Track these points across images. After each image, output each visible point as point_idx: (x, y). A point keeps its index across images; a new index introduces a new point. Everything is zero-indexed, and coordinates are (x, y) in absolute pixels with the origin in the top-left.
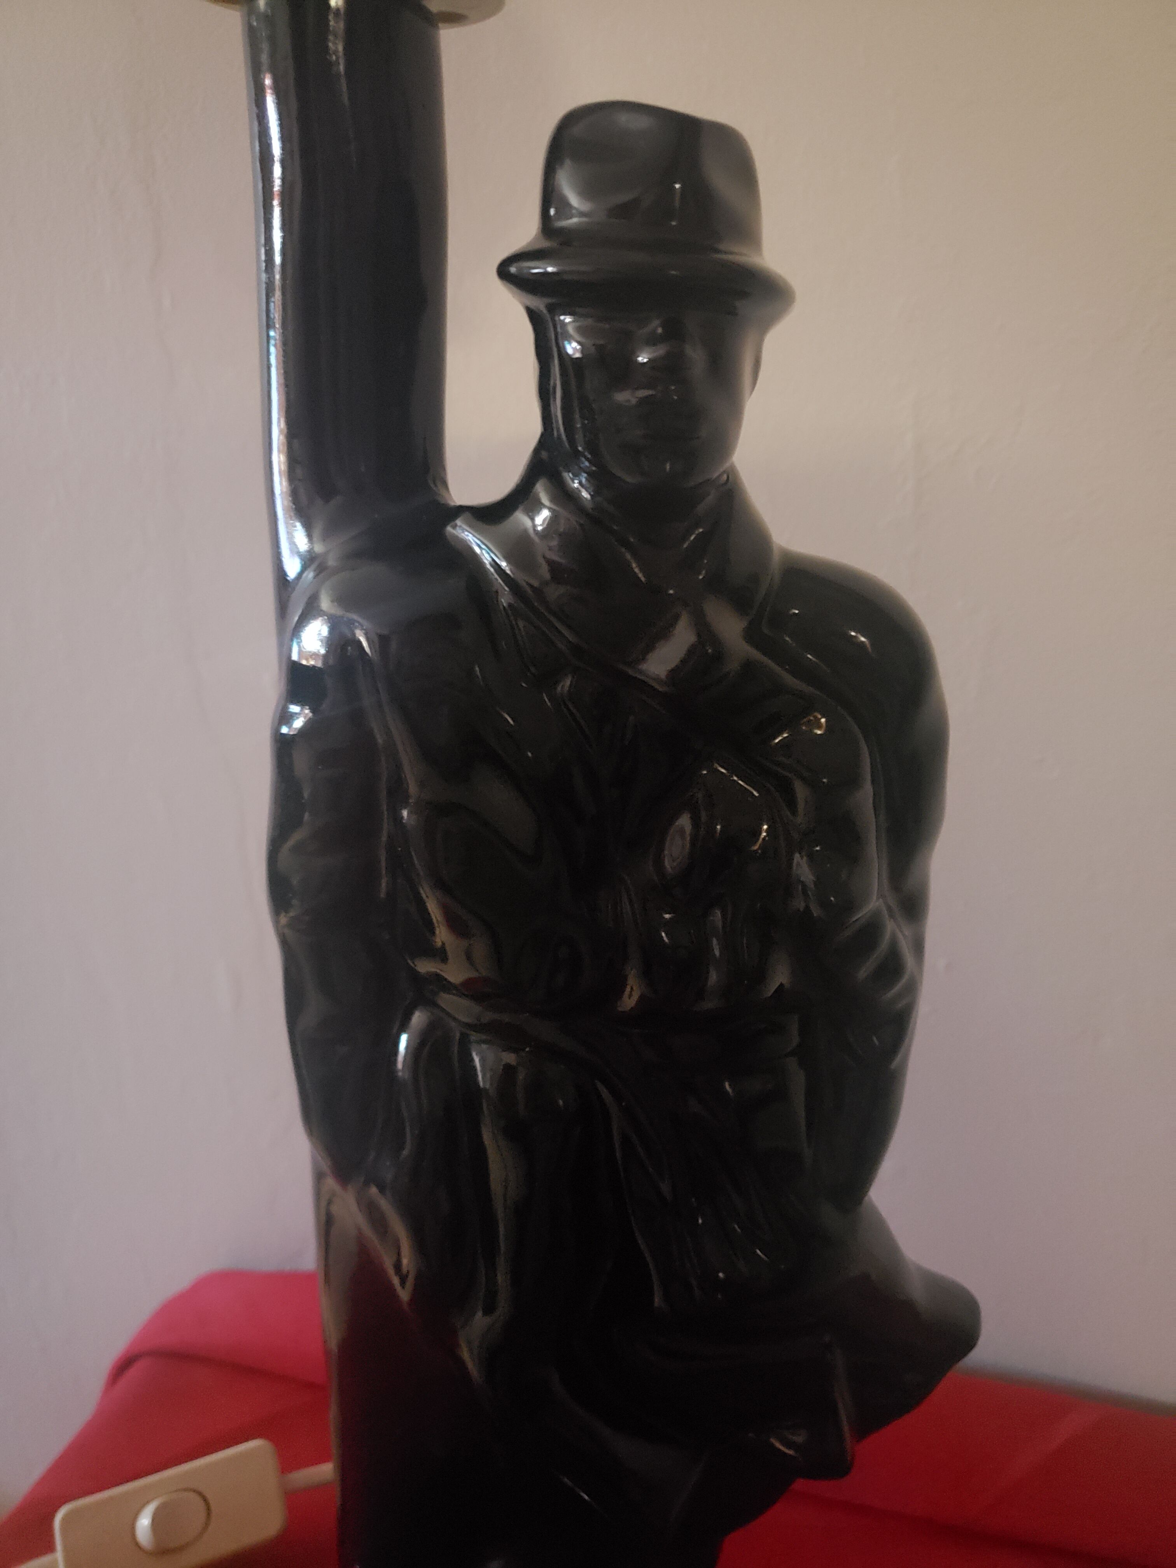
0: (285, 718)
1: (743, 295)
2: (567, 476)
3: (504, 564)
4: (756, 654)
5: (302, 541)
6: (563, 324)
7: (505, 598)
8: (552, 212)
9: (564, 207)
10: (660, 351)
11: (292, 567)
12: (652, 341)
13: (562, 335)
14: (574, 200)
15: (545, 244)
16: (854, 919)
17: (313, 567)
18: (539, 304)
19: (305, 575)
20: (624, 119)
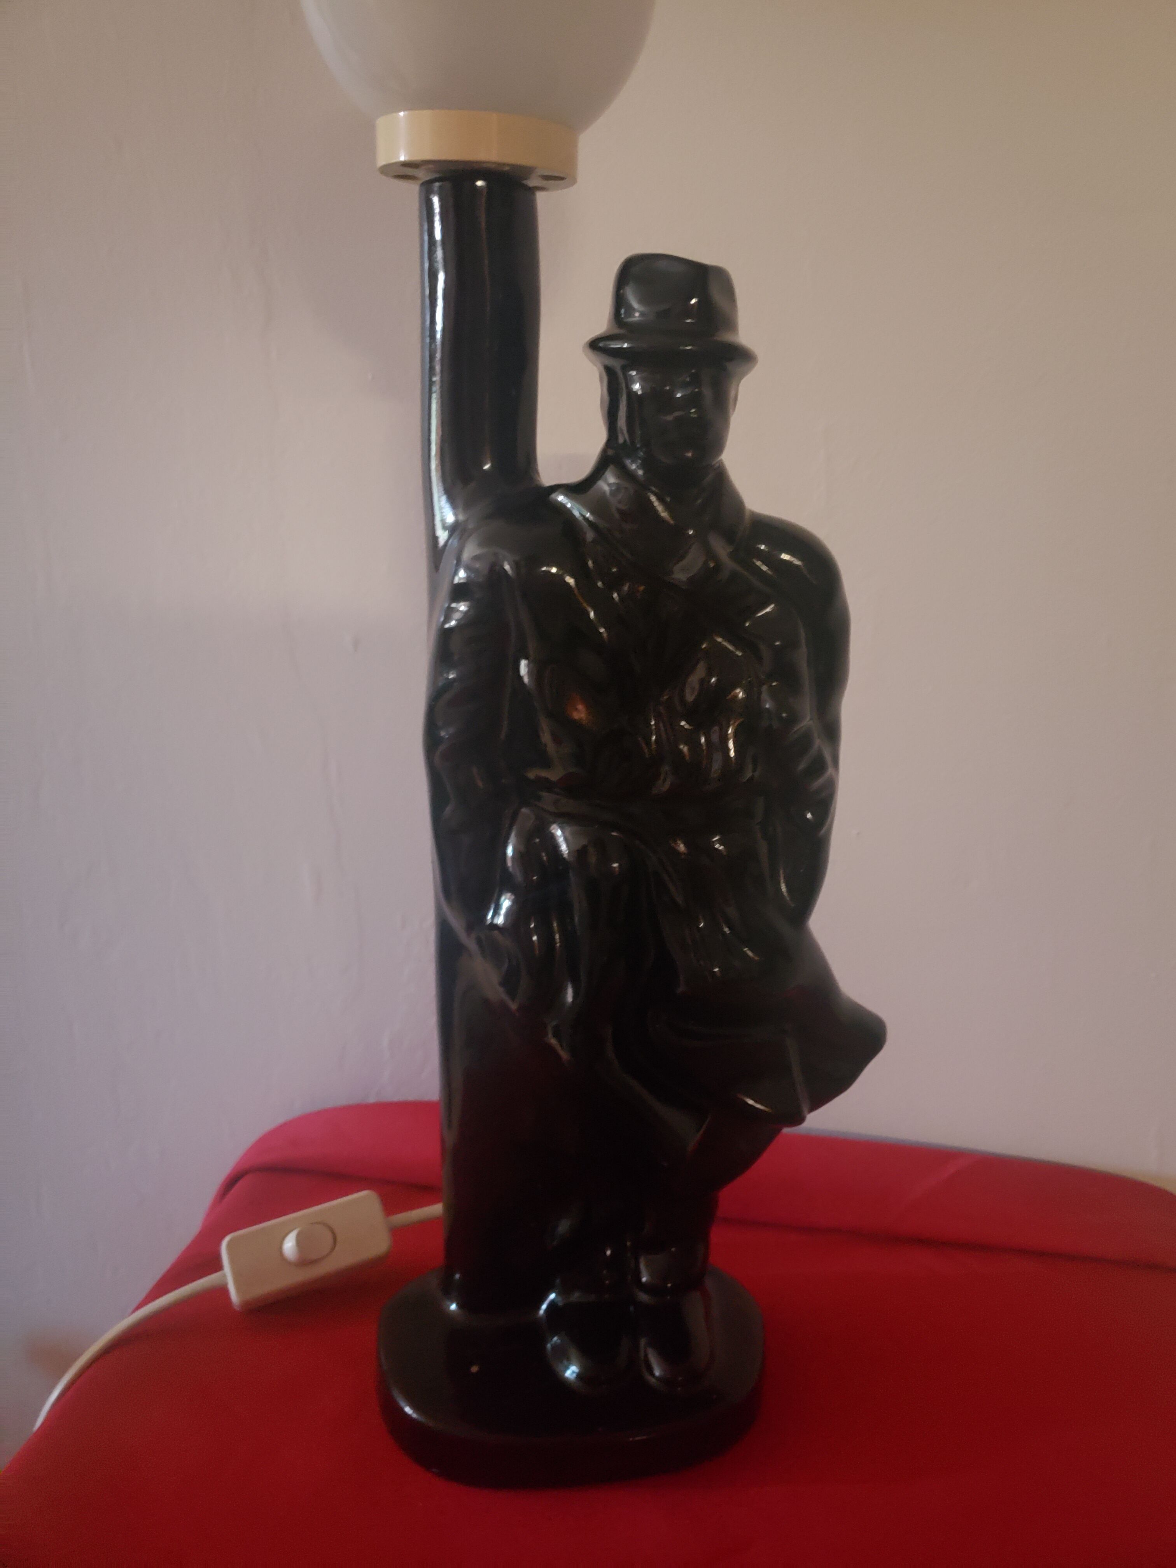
0: (449, 613)
1: (730, 360)
2: (628, 462)
3: (588, 515)
4: (739, 568)
5: (450, 518)
6: (632, 376)
7: (590, 535)
8: (623, 311)
9: (630, 310)
10: (688, 391)
11: (442, 536)
12: (685, 385)
13: (629, 382)
14: (635, 305)
15: (617, 331)
16: (795, 729)
17: (457, 533)
18: (616, 364)
19: (450, 541)
20: (662, 265)
